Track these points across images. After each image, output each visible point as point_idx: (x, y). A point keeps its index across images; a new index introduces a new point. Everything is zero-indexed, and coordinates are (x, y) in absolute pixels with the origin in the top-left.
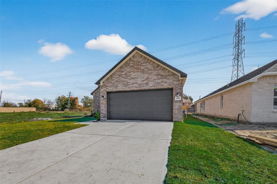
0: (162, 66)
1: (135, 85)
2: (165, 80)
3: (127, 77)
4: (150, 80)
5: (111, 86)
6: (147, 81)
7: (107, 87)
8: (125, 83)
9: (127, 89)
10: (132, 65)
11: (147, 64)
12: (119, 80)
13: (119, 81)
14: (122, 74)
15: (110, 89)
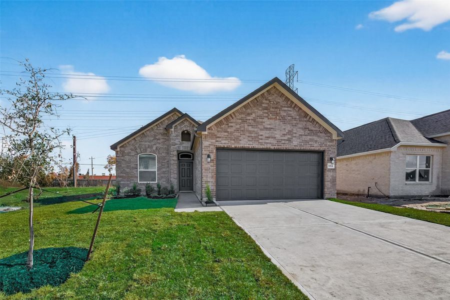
0: (310, 117)
1: (270, 140)
2: (314, 137)
3: (257, 126)
4: (294, 135)
5: (226, 138)
6: (289, 136)
7: (218, 139)
8: (253, 135)
9: (256, 146)
10: (267, 105)
11: (289, 109)
12: (242, 129)
13: (242, 131)
14: (248, 118)
15: (224, 143)
